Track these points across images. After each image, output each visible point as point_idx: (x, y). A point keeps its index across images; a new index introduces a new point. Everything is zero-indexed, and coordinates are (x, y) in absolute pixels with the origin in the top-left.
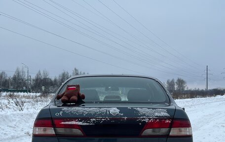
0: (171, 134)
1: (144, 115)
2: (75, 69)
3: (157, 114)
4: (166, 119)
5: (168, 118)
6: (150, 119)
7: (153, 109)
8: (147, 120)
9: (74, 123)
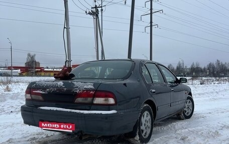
0: (95, 102)
1: (77, 87)
2: (218, 61)
3: (85, 87)
4: (91, 91)
5: (93, 90)
6: (80, 90)
7: (84, 83)
8: (78, 91)
9: (38, 92)
